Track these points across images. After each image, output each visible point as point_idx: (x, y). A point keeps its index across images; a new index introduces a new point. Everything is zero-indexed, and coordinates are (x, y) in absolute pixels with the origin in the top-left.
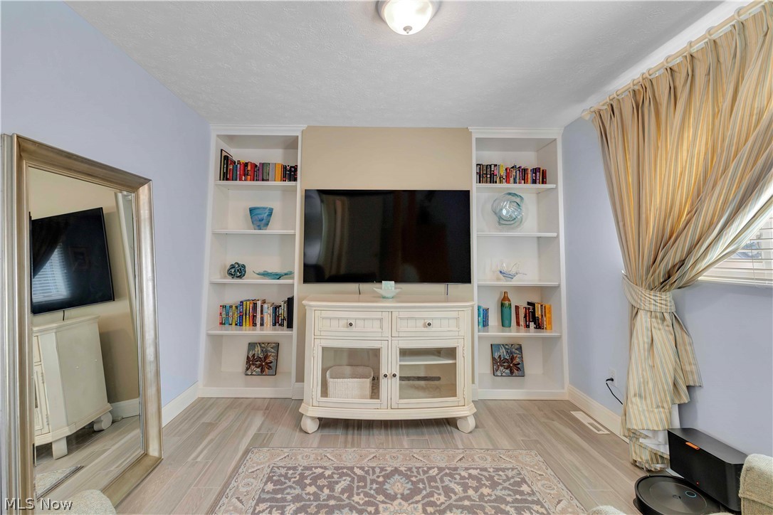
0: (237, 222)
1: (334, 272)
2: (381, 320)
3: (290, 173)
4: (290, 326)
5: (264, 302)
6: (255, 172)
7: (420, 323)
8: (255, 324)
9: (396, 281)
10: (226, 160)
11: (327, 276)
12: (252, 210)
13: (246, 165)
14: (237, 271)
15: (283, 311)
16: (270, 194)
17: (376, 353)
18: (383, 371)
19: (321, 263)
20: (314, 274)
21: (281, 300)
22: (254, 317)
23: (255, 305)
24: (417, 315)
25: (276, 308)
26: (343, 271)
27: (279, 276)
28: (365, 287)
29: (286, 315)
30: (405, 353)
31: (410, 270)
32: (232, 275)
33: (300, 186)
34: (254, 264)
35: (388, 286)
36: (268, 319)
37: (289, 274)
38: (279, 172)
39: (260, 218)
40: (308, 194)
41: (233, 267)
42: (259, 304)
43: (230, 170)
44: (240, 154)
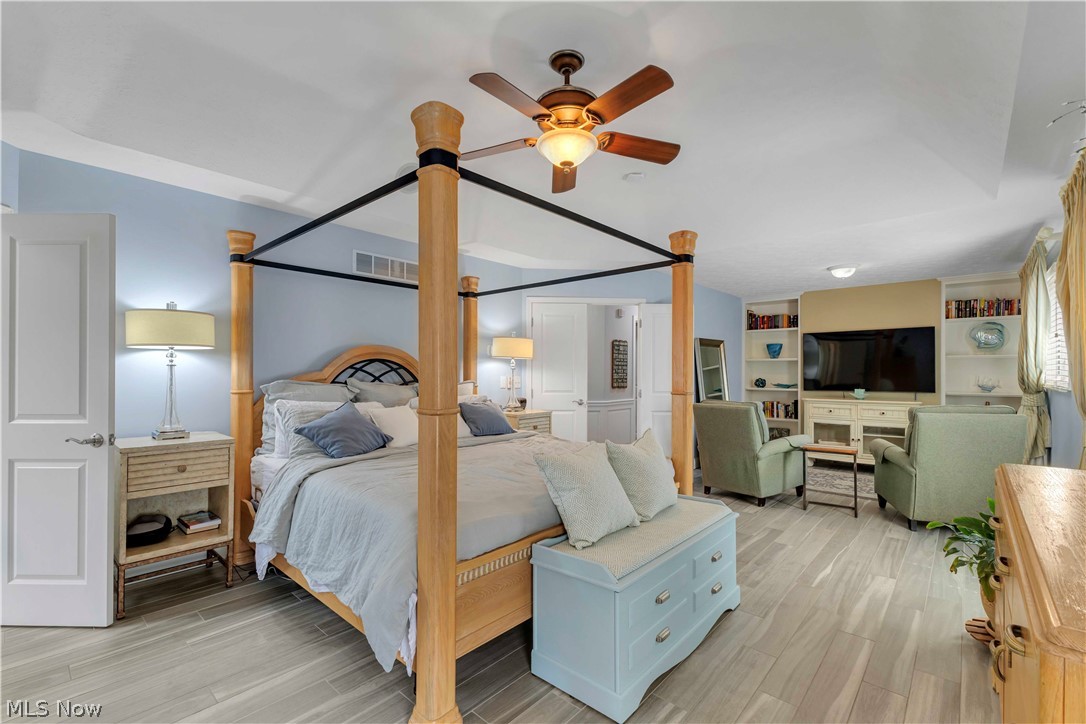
0: (759, 354)
1: (828, 383)
2: (850, 409)
3: (793, 322)
4: (796, 417)
5: (778, 403)
6: (772, 322)
7: (877, 413)
8: (773, 416)
9: (867, 390)
10: (751, 315)
11: (823, 384)
12: (768, 346)
13: (763, 317)
14: (761, 383)
15: (791, 409)
16: (779, 336)
17: (847, 428)
18: (852, 437)
19: (818, 378)
20: (811, 385)
21: (790, 402)
22: (773, 411)
23: (773, 404)
24: (875, 408)
25: (786, 407)
26: (835, 382)
27: (788, 387)
28: (846, 393)
29: (793, 411)
30: (867, 429)
31: (888, 383)
32: (758, 386)
33: (801, 329)
34: (772, 380)
35: (860, 392)
36: (782, 413)
37: (795, 386)
38: (786, 323)
39: (774, 350)
40: (805, 335)
41: (757, 380)
42: (775, 404)
43: (755, 322)
44: (759, 311)
